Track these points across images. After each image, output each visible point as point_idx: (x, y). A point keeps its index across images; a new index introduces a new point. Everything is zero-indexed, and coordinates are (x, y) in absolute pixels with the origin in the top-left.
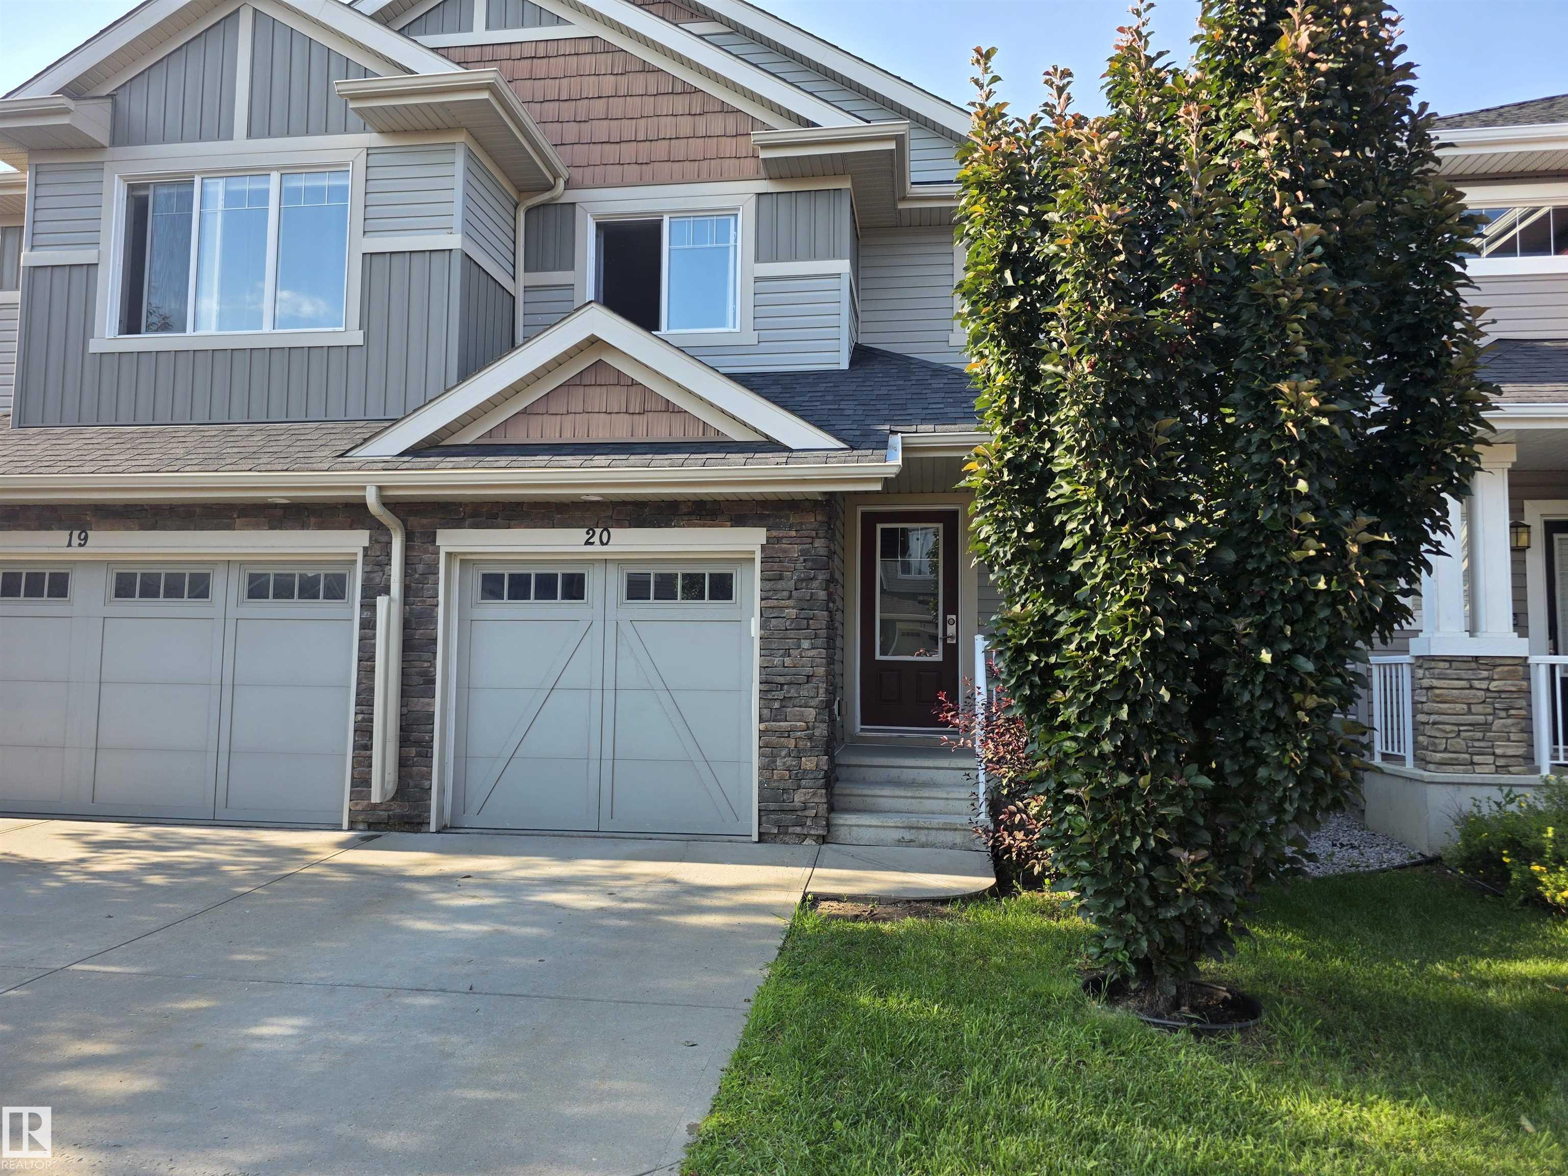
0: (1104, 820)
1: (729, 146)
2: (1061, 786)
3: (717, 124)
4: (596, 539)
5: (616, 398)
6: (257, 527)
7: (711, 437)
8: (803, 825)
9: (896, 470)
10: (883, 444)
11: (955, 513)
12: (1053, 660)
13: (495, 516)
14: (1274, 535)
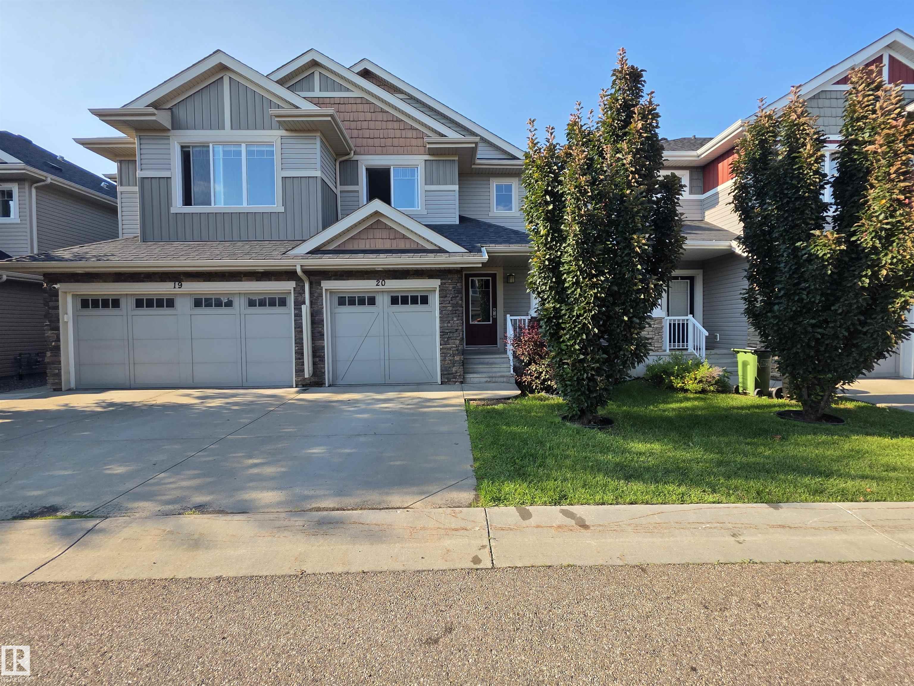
0: (575, 369)
1: (414, 142)
2: (561, 360)
3: (410, 134)
4: (380, 284)
5: (385, 234)
6: (252, 280)
7: (420, 247)
8: (455, 378)
9: (487, 260)
10: (480, 251)
11: (496, 274)
12: (561, 321)
13: (343, 276)
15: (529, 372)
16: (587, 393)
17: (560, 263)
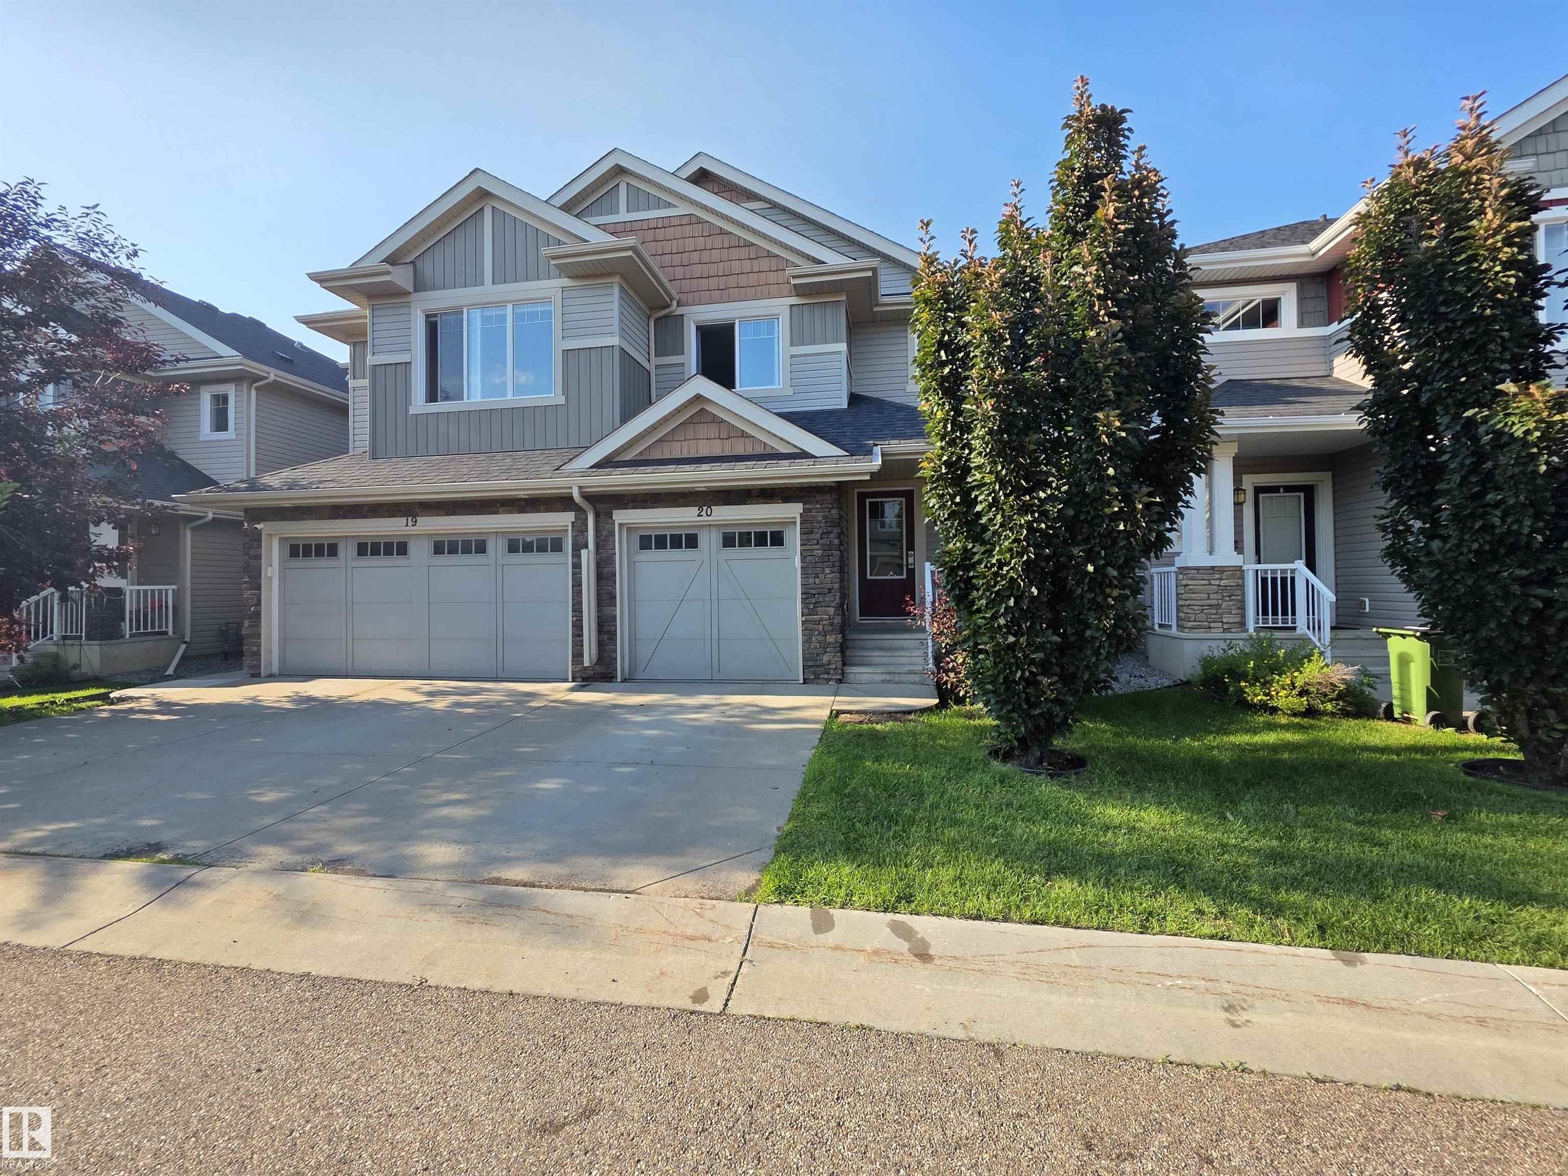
0: (1000, 662)
1: (772, 277)
2: (976, 644)
3: (765, 264)
4: (704, 513)
5: (712, 431)
6: (511, 512)
7: (768, 451)
8: (828, 673)
9: (878, 468)
10: (870, 452)
11: (912, 491)
12: (971, 574)
13: (646, 501)
14: (1096, 500)
15: (951, 665)
16: (1025, 707)
17: (967, 471)
